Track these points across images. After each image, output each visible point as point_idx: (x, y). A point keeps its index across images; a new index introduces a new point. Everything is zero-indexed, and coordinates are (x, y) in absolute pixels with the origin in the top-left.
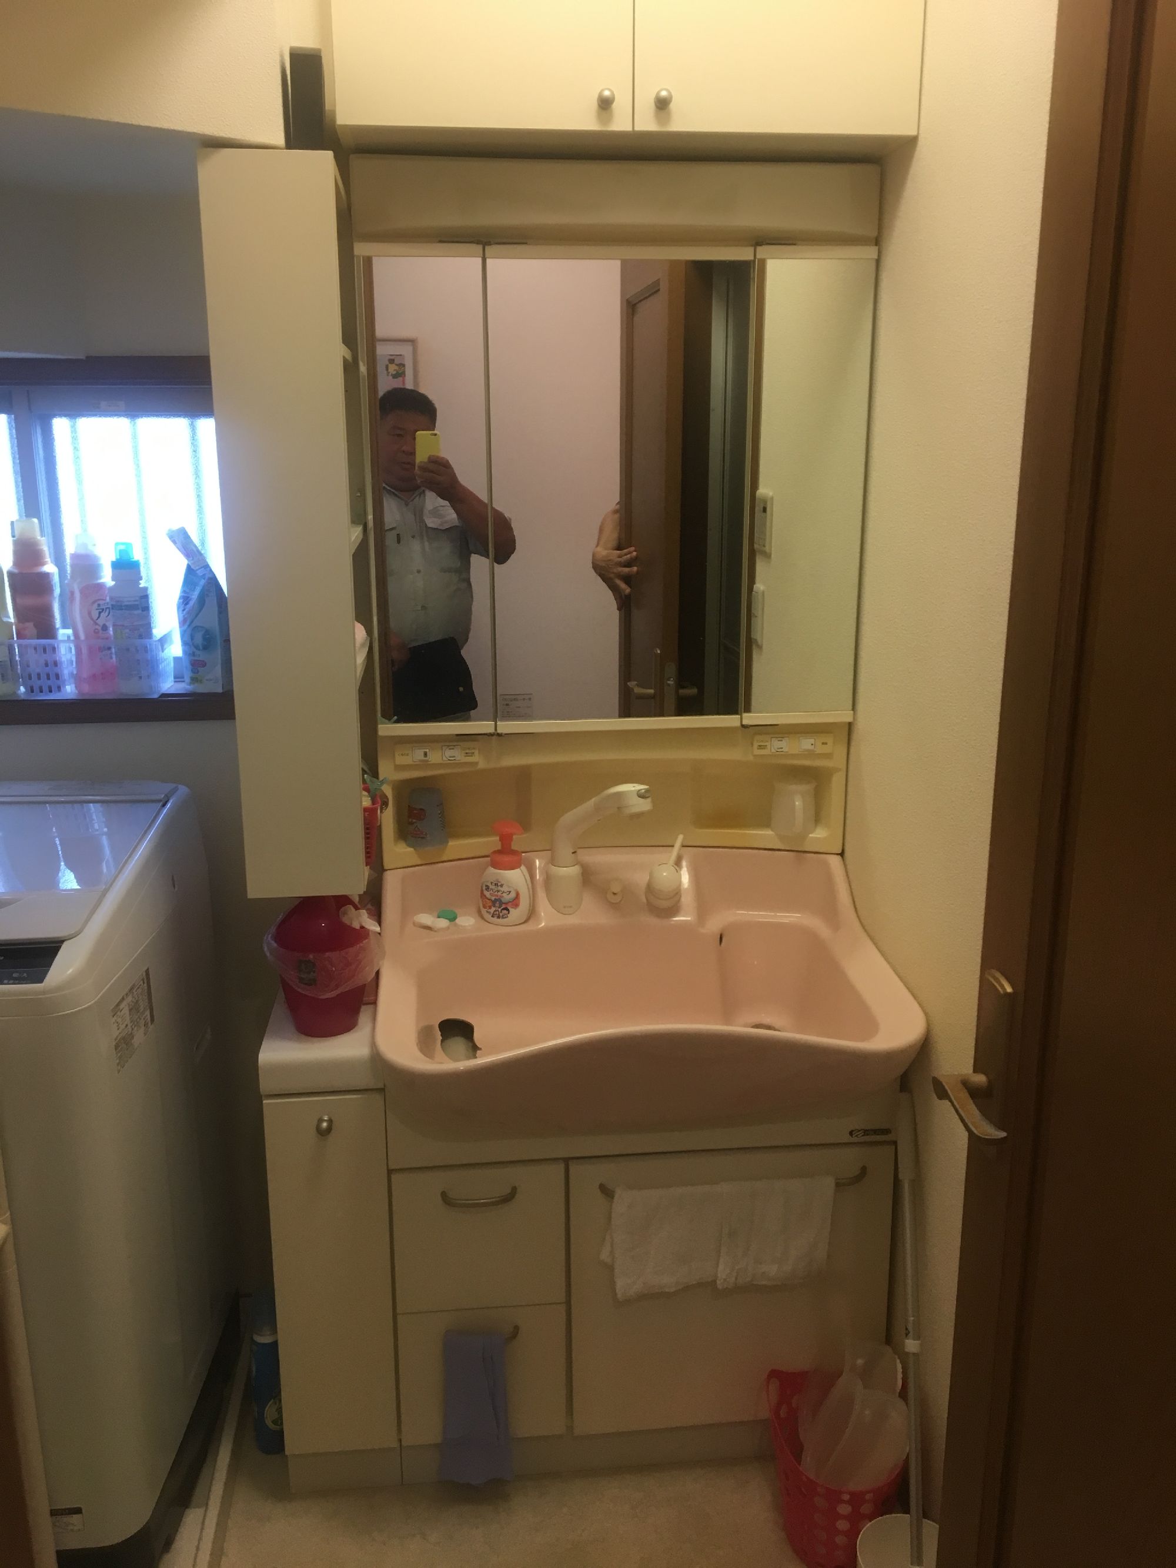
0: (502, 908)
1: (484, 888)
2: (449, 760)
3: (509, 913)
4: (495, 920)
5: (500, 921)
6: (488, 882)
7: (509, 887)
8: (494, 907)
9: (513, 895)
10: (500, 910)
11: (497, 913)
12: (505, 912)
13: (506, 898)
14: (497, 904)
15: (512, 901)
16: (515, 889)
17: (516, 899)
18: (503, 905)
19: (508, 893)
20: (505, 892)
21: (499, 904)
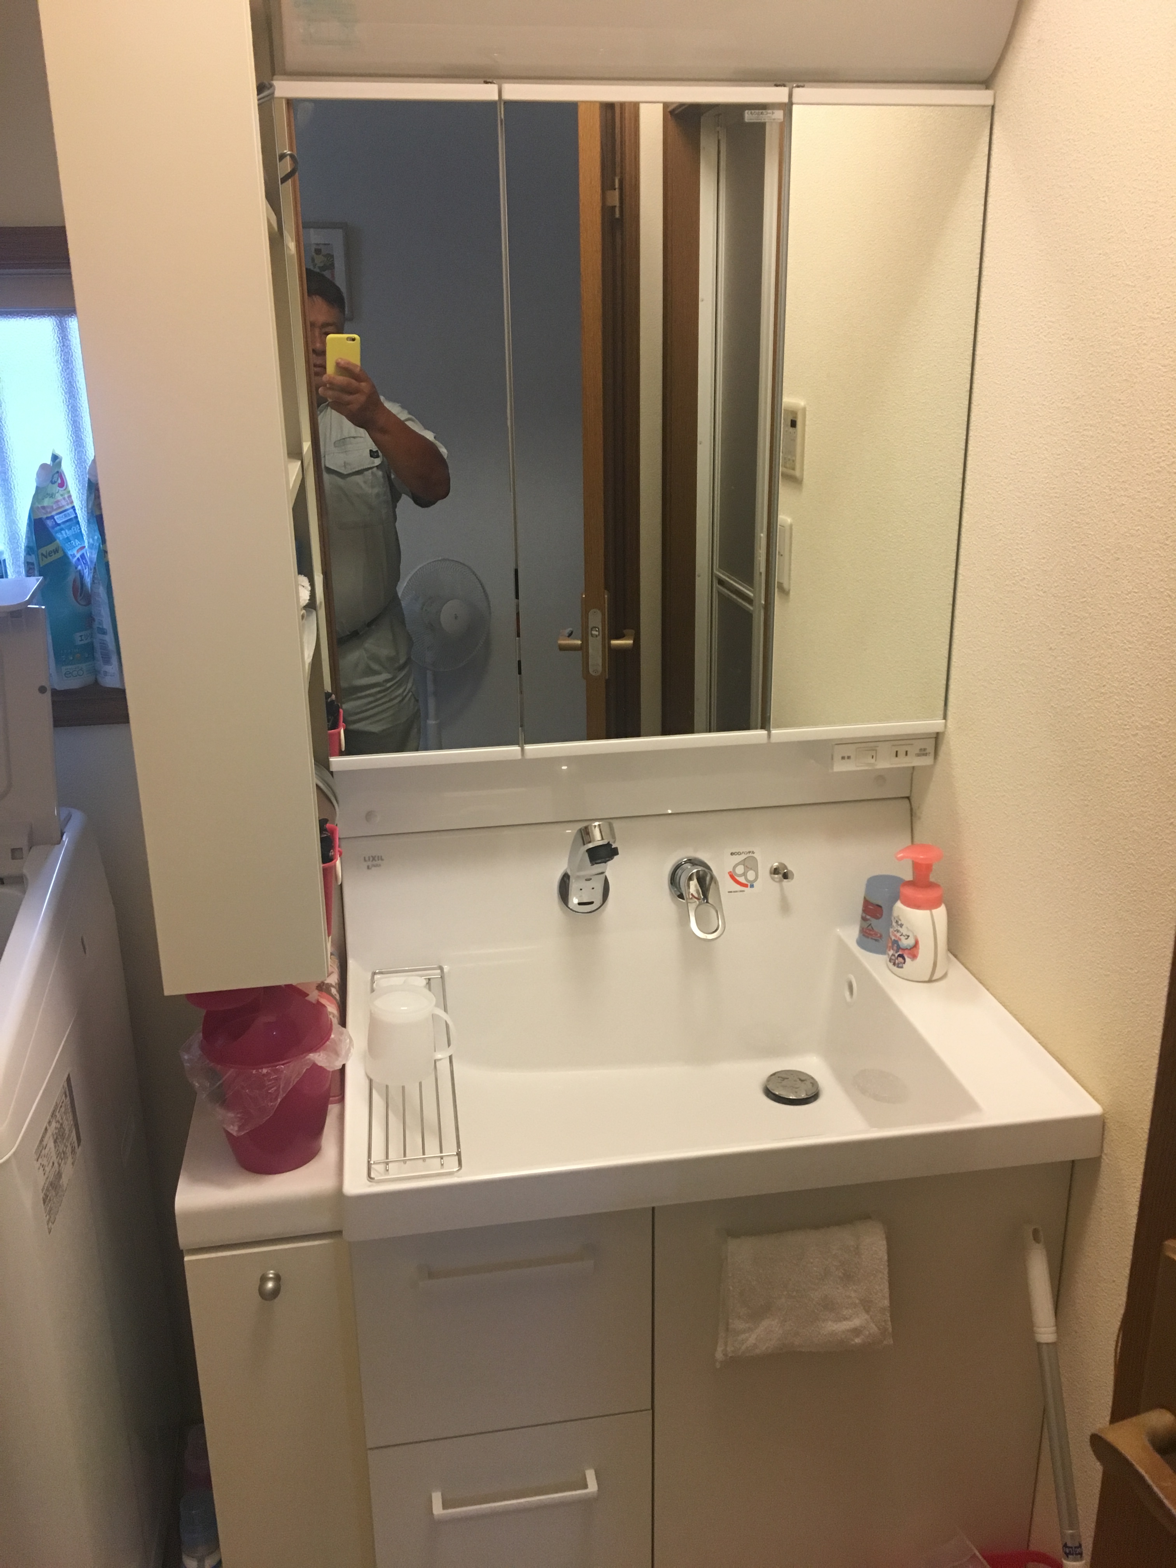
0: (898, 953)
3: (904, 963)
7: (909, 930)
8: (891, 949)
9: (910, 942)
10: (896, 955)
11: (894, 958)
12: (900, 959)
13: (906, 943)
14: (894, 948)
15: (909, 948)
16: (915, 934)
17: (914, 948)
18: (900, 950)
19: (906, 937)
20: (904, 934)
21: (897, 947)
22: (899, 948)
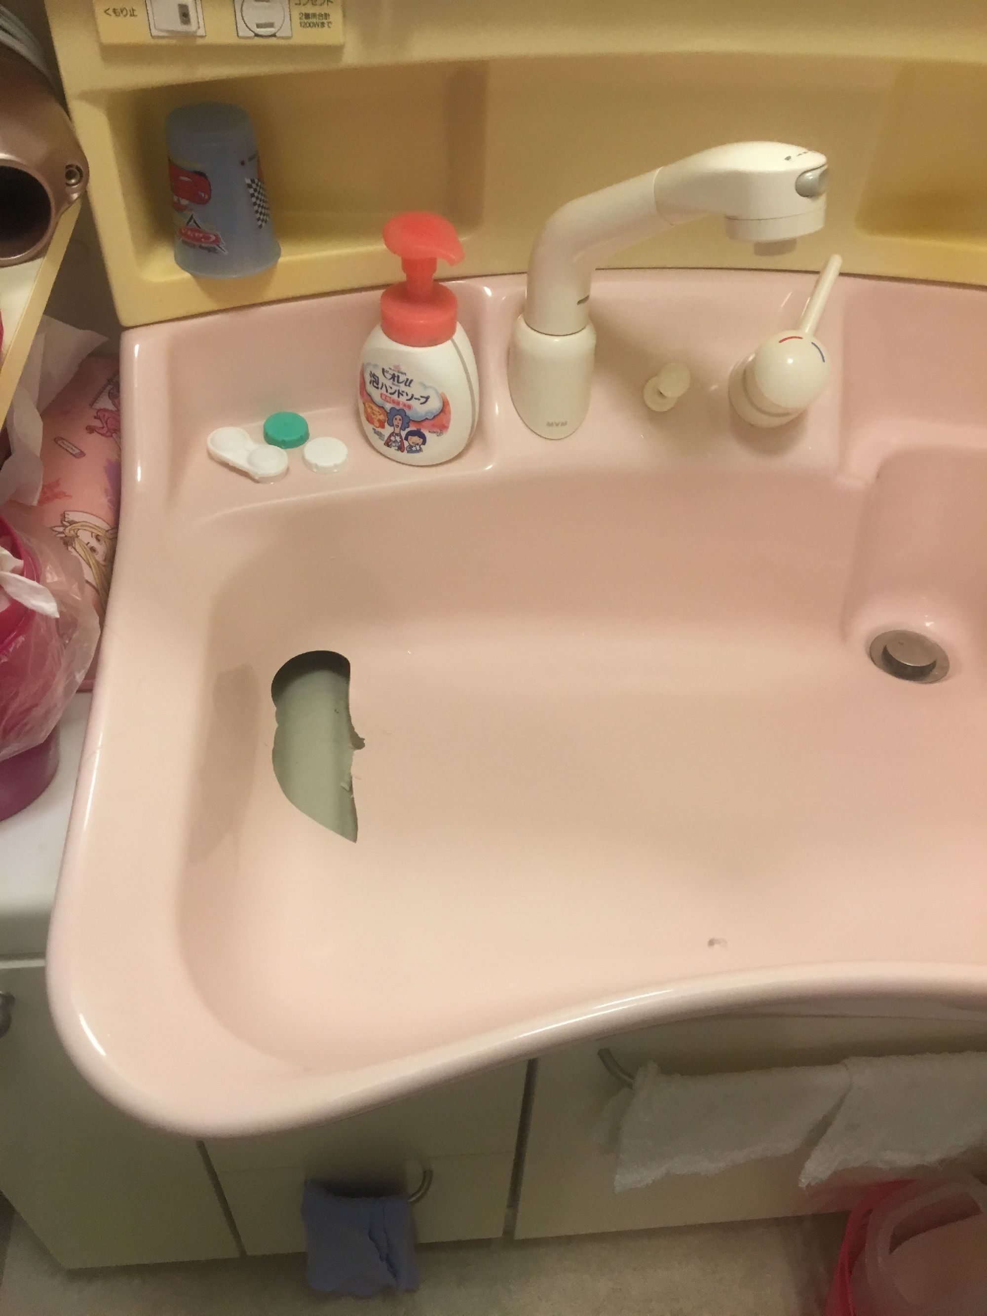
0: (408, 430)
1: (368, 378)
2: (257, 35)
3: (424, 443)
4: (392, 452)
5: (404, 456)
6: (375, 366)
7: (425, 387)
8: (391, 425)
9: (434, 405)
10: (404, 434)
11: (398, 439)
12: (416, 439)
13: (419, 410)
14: (398, 421)
15: (431, 417)
16: (440, 391)
17: (442, 414)
18: (411, 424)
19: (423, 400)
20: (416, 396)
21: (403, 420)
22: (407, 421)
